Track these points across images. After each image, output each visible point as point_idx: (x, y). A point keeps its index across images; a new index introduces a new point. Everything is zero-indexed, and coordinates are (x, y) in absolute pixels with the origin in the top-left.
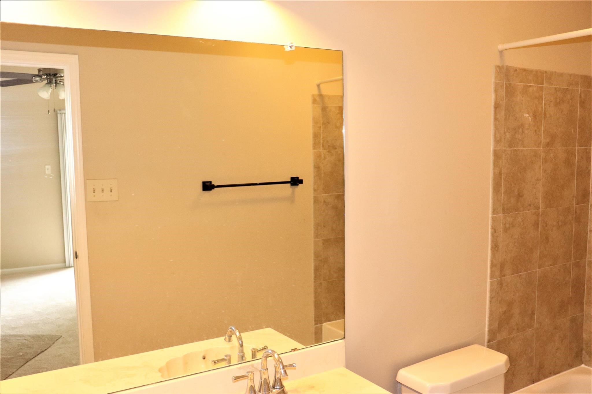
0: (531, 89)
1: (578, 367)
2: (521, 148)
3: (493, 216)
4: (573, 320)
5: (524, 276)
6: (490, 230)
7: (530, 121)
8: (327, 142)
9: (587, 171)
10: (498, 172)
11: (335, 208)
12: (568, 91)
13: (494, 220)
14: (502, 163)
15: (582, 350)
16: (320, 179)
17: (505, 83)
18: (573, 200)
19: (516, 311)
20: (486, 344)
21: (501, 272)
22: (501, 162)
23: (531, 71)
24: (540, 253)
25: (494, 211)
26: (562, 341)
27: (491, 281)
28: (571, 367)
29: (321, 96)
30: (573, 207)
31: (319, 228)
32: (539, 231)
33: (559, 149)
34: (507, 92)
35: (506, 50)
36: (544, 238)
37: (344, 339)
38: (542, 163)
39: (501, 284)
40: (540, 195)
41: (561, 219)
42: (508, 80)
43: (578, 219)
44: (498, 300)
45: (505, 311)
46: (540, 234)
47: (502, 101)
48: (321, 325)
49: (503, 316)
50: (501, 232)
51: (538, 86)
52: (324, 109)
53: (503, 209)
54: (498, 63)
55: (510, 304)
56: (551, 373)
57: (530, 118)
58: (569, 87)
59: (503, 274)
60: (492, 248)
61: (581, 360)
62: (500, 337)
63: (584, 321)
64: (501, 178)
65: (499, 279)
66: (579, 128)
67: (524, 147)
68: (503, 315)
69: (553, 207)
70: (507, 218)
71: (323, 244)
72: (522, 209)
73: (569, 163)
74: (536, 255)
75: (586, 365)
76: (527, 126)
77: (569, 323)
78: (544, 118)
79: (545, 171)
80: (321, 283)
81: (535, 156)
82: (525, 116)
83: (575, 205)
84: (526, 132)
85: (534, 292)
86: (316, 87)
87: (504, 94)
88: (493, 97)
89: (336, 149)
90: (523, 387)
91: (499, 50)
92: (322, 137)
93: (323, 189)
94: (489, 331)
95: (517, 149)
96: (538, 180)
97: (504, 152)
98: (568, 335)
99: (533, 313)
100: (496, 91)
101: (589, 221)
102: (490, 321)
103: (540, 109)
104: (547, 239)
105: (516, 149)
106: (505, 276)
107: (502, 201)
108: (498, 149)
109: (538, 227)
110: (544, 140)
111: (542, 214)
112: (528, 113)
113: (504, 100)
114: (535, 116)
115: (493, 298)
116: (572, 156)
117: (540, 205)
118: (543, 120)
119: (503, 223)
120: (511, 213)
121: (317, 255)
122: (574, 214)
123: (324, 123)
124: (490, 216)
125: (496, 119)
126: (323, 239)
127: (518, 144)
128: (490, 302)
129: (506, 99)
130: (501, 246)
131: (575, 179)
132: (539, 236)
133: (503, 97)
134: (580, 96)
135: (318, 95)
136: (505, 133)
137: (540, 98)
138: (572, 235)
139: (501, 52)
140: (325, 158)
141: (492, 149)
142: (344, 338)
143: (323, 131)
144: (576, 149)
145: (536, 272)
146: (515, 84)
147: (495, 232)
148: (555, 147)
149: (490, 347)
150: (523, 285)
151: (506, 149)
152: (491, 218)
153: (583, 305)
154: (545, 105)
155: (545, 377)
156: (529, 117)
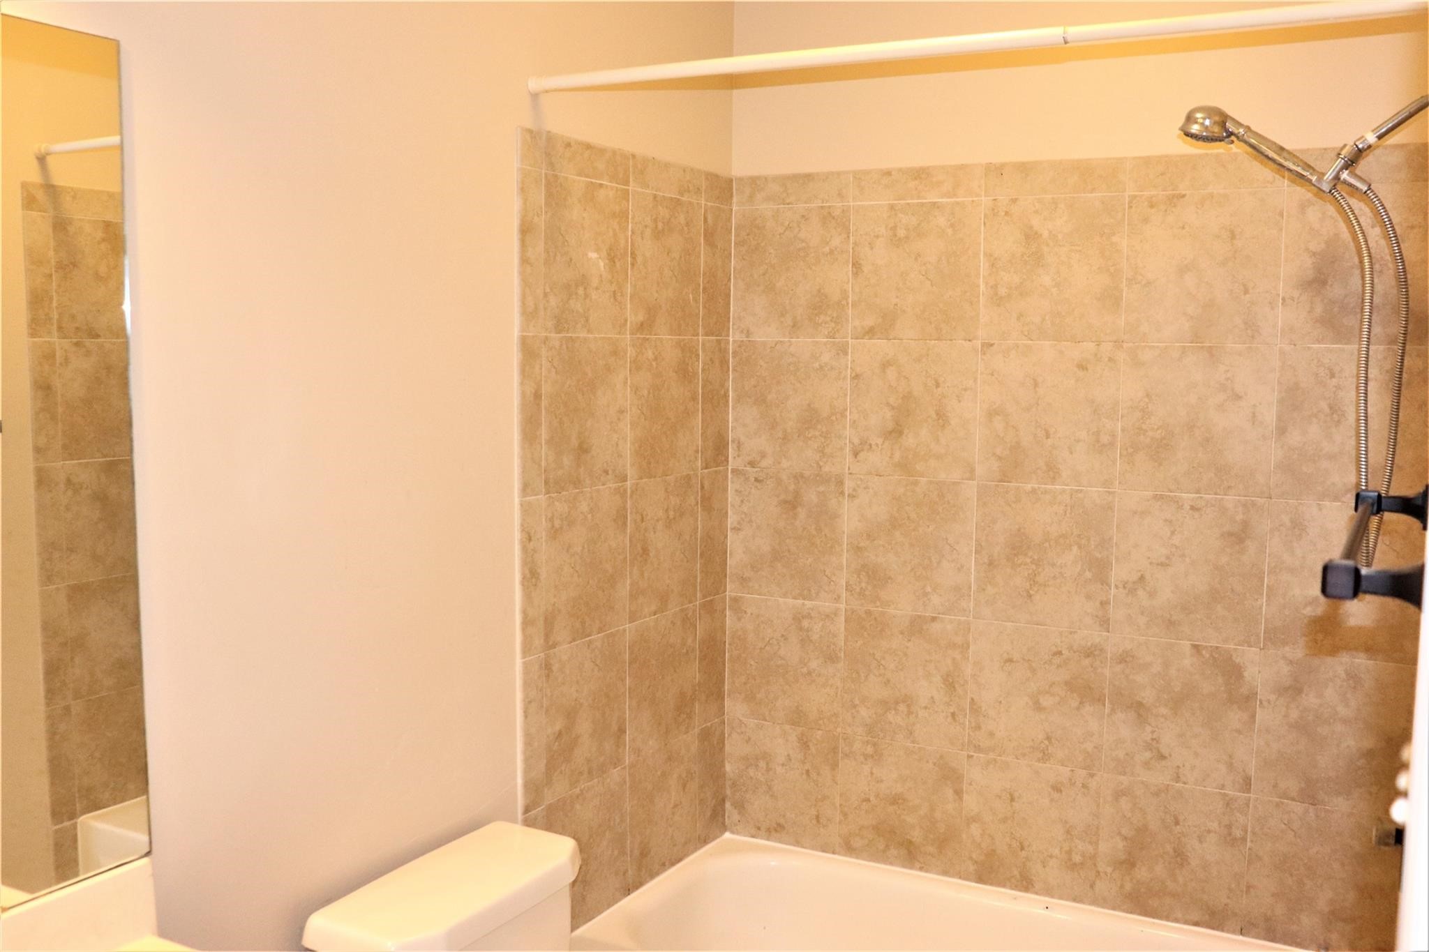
0: (602, 194)
1: (718, 840)
2: (583, 335)
3: (524, 499)
4: (705, 735)
5: (598, 644)
6: (517, 536)
7: (602, 269)
8: (73, 317)
9: (722, 392)
10: (533, 391)
11: (100, 498)
12: (680, 204)
13: (526, 509)
14: (541, 369)
15: (723, 800)
16: (53, 418)
17: (546, 174)
18: (696, 458)
19: (584, 727)
20: (520, 816)
21: (547, 636)
22: (537, 367)
23: (602, 151)
24: (631, 585)
25: (526, 488)
26: (684, 786)
27: (524, 660)
28: (705, 841)
29: (51, 189)
30: (697, 476)
31: (56, 555)
32: (628, 531)
33: (665, 338)
34: (549, 195)
35: (547, 92)
36: (640, 549)
37: (150, 857)
38: (630, 371)
39: (547, 666)
40: (628, 449)
41: (673, 503)
42: (551, 165)
43: (707, 502)
44: (543, 706)
45: (560, 733)
46: (630, 541)
47: (538, 216)
48: (72, 822)
49: (557, 744)
50: (544, 539)
51: (617, 188)
52: (60, 225)
53: (546, 482)
54: (529, 124)
55: (571, 715)
56: (664, 864)
57: (602, 264)
58: (683, 196)
59: (550, 643)
60: (523, 578)
61: (723, 823)
62: (549, 798)
63: (726, 735)
64: (539, 405)
65: (543, 654)
66: (704, 292)
67: (589, 331)
68: (555, 742)
69: (655, 477)
70: (557, 503)
71: (70, 598)
72: (588, 481)
73: (685, 373)
74: (623, 590)
75: (733, 832)
76: (595, 282)
77: (697, 742)
78: (633, 265)
79: (636, 390)
80: (67, 709)
81: (615, 353)
82: (591, 258)
83: (700, 469)
84: (594, 295)
85: (623, 680)
86: (35, 163)
87: (542, 199)
88: (516, 205)
89: (98, 336)
90: (608, 908)
91: (529, 92)
92: (55, 304)
93: (65, 447)
94: (527, 785)
95: (573, 335)
96: (621, 412)
97: (545, 343)
98: (695, 771)
99: (622, 731)
100: (522, 190)
101: (729, 505)
102: (527, 760)
103: (623, 242)
104: (645, 551)
105: (571, 337)
106: (555, 648)
107: (543, 464)
108: (531, 334)
109: (625, 524)
110: (633, 316)
111: (632, 492)
112: (598, 250)
113: (542, 215)
114: (612, 259)
115: (530, 702)
116: (691, 357)
117: (628, 471)
118: (629, 268)
119: (546, 516)
120: (564, 493)
121: (50, 630)
122: (699, 490)
123: (60, 266)
124: (517, 500)
125: (524, 261)
126: (66, 584)
127: (577, 323)
128: (525, 712)
129: (546, 212)
130: (543, 575)
131: (698, 410)
132: (628, 545)
133: (541, 208)
134: (705, 220)
135: (42, 186)
136: (546, 295)
137: (623, 216)
138: (696, 539)
139: (535, 96)
140: (67, 360)
141: (516, 333)
142: (148, 854)
143: (59, 286)
144: (699, 341)
145: (624, 630)
146: (566, 178)
147: (530, 540)
148: (655, 335)
149: (529, 823)
150: (597, 665)
151: (548, 335)
152: (519, 506)
153: (723, 699)
154: (633, 232)
155: (652, 876)
156: (600, 260)
